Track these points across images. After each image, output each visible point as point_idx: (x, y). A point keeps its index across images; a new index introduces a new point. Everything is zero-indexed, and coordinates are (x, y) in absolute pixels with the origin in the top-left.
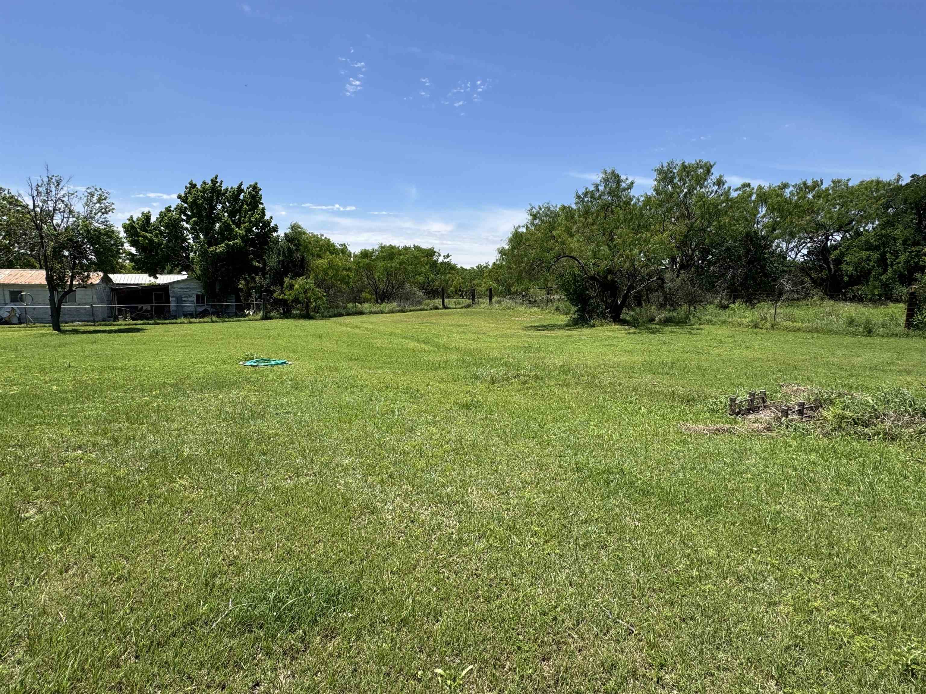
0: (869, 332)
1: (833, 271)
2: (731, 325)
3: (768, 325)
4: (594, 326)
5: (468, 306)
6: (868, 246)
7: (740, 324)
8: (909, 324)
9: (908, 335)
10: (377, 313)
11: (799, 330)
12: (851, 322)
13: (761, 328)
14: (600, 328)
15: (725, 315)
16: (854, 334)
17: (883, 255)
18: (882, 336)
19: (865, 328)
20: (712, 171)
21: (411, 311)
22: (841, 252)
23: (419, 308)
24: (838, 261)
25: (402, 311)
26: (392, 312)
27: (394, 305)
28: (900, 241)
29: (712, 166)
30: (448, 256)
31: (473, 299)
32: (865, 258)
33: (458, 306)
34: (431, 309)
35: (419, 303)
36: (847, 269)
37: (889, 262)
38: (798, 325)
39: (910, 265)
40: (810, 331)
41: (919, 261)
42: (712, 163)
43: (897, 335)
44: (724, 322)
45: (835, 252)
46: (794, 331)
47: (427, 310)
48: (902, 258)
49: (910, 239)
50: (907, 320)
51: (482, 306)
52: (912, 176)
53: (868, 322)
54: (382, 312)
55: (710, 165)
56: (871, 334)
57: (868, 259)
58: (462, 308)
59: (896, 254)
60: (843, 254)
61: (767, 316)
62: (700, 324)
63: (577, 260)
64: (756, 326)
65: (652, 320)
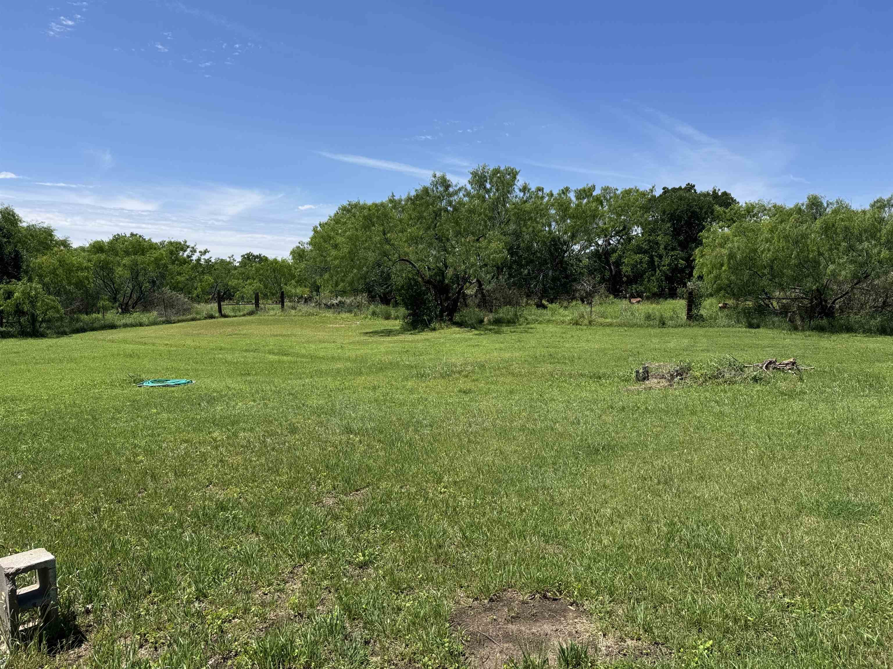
0: (663, 324)
1: (614, 273)
2: (555, 323)
3: (586, 322)
4: (434, 329)
5: (251, 313)
6: (639, 250)
7: (563, 322)
8: (690, 317)
9: (689, 326)
10: (134, 326)
11: (610, 325)
12: (648, 317)
13: (581, 325)
14: (442, 331)
15: (547, 314)
16: (653, 327)
17: (651, 257)
18: (673, 327)
19: (660, 321)
20: (518, 177)
21: (179, 321)
22: (619, 255)
23: (189, 317)
24: (618, 263)
25: (168, 322)
26: (154, 323)
27: (154, 314)
28: (662, 247)
29: (517, 173)
30: (206, 252)
31: (257, 304)
32: (639, 260)
33: (238, 313)
34: (206, 318)
35: (187, 310)
36: (626, 269)
37: (656, 263)
38: (609, 320)
39: (672, 268)
40: (620, 325)
41: (678, 264)
42: (518, 170)
43: (682, 326)
44: (549, 321)
45: (614, 255)
46: (608, 326)
47: (199, 319)
48: (666, 261)
49: (669, 245)
50: (688, 314)
51: (272, 313)
52: (664, 189)
53: (662, 317)
54: (141, 325)
55: (516, 172)
56: (665, 326)
57: (641, 262)
58: (244, 315)
59: (660, 257)
60: (620, 257)
61: (585, 314)
62: (528, 324)
63: (411, 263)
64: (577, 323)
65: (481, 321)
